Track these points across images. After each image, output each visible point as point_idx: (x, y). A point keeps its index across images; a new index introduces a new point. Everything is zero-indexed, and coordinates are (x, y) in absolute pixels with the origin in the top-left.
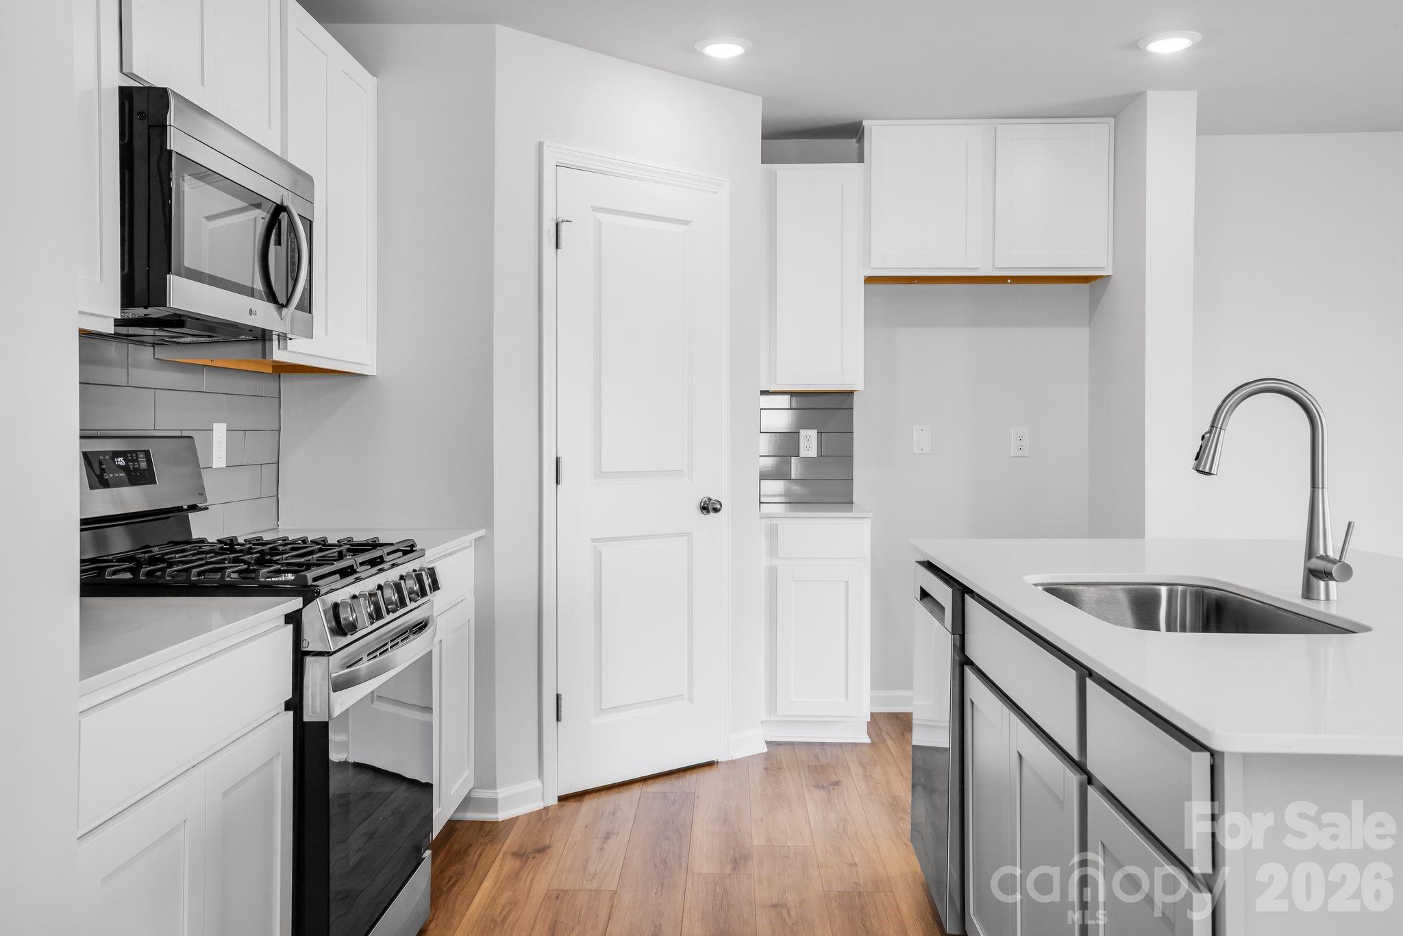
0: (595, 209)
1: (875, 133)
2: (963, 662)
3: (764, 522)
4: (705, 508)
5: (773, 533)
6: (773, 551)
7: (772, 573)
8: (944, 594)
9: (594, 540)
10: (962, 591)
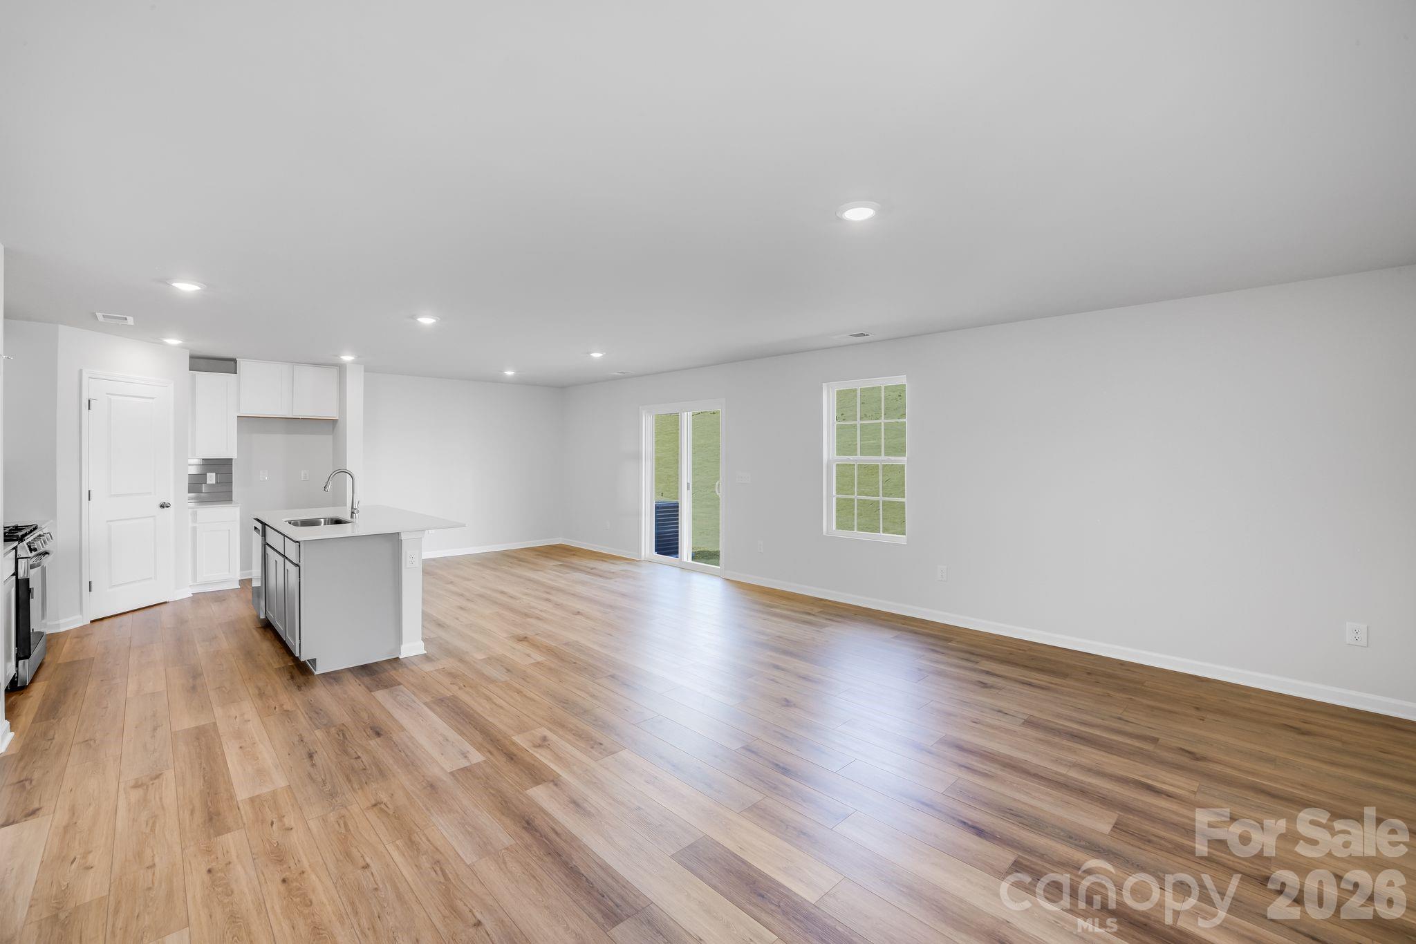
0: (107, 394)
1: (242, 364)
2: (265, 544)
3: (190, 510)
4: (162, 506)
5: (195, 514)
6: (195, 520)
7: (194, 529)
8: (259, 526)
9: (108, 521)
10: (264, 525)
